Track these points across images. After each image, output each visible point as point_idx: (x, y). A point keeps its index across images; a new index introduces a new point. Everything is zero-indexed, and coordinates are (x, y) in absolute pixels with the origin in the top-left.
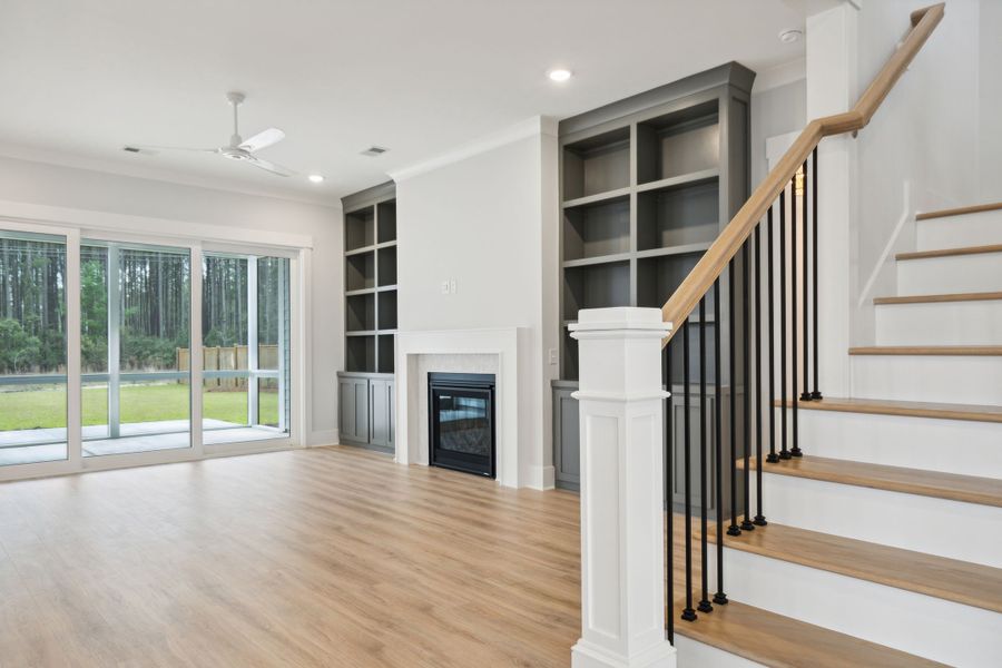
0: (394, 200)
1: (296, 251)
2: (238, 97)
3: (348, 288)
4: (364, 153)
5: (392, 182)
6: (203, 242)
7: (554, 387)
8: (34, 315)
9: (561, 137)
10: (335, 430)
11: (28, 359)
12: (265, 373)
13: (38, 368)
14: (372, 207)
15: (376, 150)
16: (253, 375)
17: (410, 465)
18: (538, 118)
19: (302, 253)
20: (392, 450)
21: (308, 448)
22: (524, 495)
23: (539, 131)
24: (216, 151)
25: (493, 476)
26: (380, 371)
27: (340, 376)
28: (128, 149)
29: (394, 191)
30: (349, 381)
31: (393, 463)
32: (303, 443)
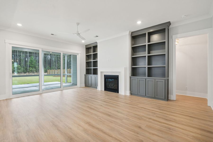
0: (97, 45)
1: (78, 54)
2: (78, 24)
3: (86, 60)
4: (95, 37)
5: (97, 42)
6: (63, 52)
7: (130, 78)
8: (22, 65)
9: (131, 35)
10: (84, 84)
11: (21, 71)
12: (69, 74)
13: (23, 73)
14: (92, 47)
15: (97, 36)
16: (66, 74)
17: (101, 91)
18: (129, 31)
19: (79, 54)
20: (97, 88)
21: (80, 87)
22: (125, 96)
23: (128, 33)
24: (74, 34)
25: (118, 92)
26: (93, 74)
27: (85, 75)
28: (52, 34)
29: (97, 44)
30: (86, 76)
31: (97, 90)
32: (79, 86)
